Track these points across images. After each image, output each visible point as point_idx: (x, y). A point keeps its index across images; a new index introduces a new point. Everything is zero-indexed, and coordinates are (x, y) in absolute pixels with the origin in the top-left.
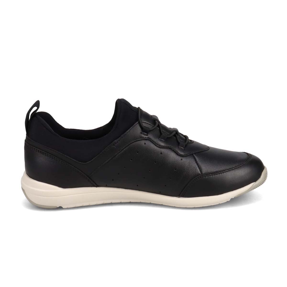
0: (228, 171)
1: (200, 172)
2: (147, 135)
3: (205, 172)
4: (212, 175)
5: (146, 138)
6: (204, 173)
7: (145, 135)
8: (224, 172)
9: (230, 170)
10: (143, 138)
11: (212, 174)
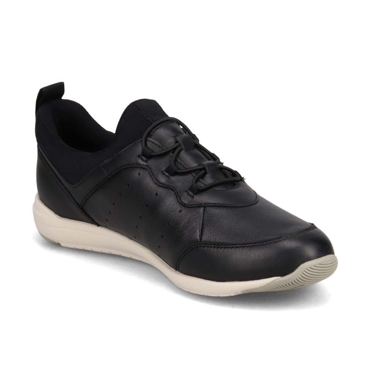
0: (241, 247)
1: (198, 238)
2: (146, 161)
3: (206, 239)
4: (215, 247)
5: (143, 165)
6: (204, 241)
7: (144, 160)
8: (233, 246)
9: (244, 247)
10: (140, 165)
11: (214, 245)
